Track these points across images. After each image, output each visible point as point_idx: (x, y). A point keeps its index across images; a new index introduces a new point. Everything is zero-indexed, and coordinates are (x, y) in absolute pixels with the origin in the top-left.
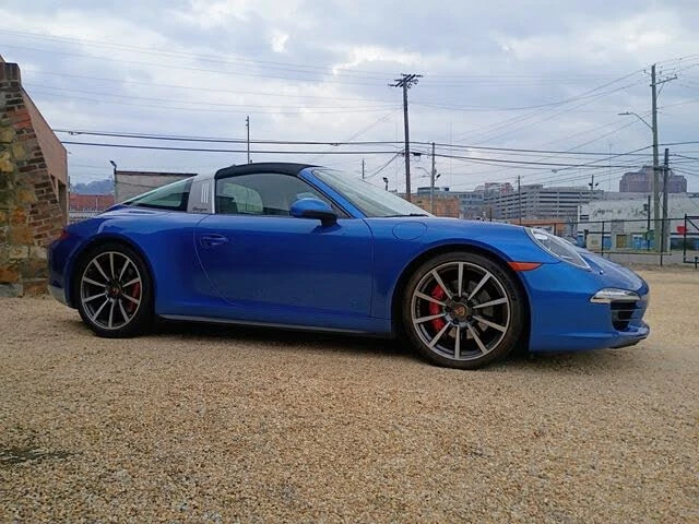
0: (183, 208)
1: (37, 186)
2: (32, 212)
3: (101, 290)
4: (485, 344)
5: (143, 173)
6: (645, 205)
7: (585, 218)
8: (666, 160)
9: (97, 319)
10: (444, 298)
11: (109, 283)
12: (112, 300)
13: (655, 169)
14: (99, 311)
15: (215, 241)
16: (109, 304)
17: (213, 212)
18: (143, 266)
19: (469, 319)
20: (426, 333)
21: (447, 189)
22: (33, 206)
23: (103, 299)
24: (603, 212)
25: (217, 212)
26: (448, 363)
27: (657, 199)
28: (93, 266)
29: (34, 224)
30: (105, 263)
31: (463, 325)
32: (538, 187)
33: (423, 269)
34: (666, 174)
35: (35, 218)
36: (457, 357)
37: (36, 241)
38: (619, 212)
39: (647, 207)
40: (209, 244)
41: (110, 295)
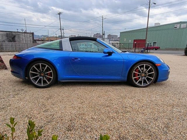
3: (37, 75)
4: (148, 81)
8: (104, 33)
9: (37, 83)
16: (41, 79)
23: (38, 78)
28: (33, 67)
30: (38, 66)
36: (142, 85)
40: (74, 61)
41: (40, 76)
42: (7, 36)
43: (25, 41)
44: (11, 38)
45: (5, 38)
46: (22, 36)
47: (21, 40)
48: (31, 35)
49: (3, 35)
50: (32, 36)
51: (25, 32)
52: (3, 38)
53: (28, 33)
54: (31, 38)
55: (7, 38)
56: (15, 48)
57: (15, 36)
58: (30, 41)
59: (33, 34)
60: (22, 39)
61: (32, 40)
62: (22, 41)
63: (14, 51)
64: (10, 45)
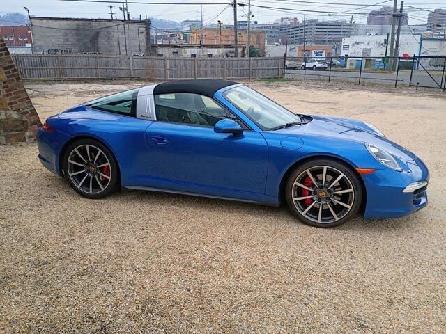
0: (133, 114)
1: (5, 68)
2: (4, 87)
3: (82, 168)
4: (336, 213)
5: (51, 19)
6: (385, 40)
7: (347, 47)
8: (401, 9)
9: (81, 187)
10: (313, 186)
11: (87, 164)
12: (90, 175)
13: (394, 16)
14: (82, 182)
15: (160, 142)
16: (89, 178)
17: (155, 119)
18: (110, 155)
19: (328, 199)
20: (301, 206)
21: (256, 22)
22: (4, 83)
23: (84, 174)
24: (358, 43)
25: (159, 119)
26: (314, 224)
27: (393, 36)
28: (75, 152)
29: (7, 95)
30: (83, 151)
31: (324, 202)
32: (315, 21)
33: (301, 168)
34: (400, 19)
35: (7, 91)
36: (319, 221)
37: (9, 107)
38: (368, 44)
39: (386, 41)
40: (156, 144)
41: (88, 171)
42: (77, 35)
43: (123, 48)
44: (87, 41)
45: (72, 40)
46: (118, 33)
47: (114, 46)
48: (143, 29)
49: (68, 32)
50: (145, 33)
51: (124, 21)
52: (67, 40)
53: (134, 22)
54: (143, 37)
55: (79, 40)
56: (94, 71)
57: (98, 33)
58: (138, 49)
59: (147, 24)
60: (116, 43)
61: (143, 43)
62: (116, 49)
63: (91, 81)
64: (84, 61)
